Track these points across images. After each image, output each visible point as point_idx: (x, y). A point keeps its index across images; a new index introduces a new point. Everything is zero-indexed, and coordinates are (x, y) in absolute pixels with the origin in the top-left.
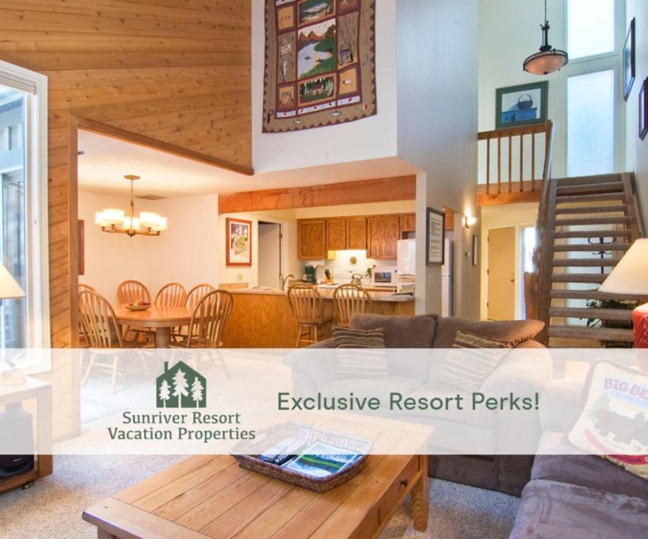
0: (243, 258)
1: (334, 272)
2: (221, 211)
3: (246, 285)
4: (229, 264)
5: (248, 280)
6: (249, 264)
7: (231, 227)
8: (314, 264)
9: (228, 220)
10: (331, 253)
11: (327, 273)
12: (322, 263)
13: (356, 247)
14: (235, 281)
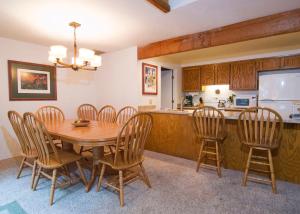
0: (152, 90)
1: (205, 99)
2: (140, 58)
3: (154, 107)
4: (144, 93)
5: (155, 104)
6: (156, 94)
7: (145, 69)
8: (192, 94)
9: (143, 64)
10: (203, 87)
11: (201, 100)
12: (197, 94)
13: (222, 83)
14: (148, 104)
